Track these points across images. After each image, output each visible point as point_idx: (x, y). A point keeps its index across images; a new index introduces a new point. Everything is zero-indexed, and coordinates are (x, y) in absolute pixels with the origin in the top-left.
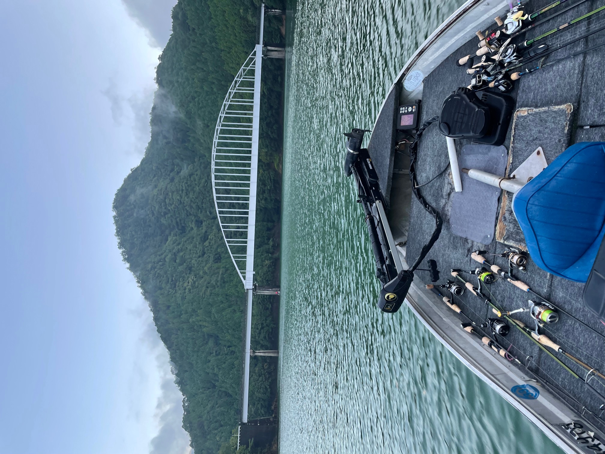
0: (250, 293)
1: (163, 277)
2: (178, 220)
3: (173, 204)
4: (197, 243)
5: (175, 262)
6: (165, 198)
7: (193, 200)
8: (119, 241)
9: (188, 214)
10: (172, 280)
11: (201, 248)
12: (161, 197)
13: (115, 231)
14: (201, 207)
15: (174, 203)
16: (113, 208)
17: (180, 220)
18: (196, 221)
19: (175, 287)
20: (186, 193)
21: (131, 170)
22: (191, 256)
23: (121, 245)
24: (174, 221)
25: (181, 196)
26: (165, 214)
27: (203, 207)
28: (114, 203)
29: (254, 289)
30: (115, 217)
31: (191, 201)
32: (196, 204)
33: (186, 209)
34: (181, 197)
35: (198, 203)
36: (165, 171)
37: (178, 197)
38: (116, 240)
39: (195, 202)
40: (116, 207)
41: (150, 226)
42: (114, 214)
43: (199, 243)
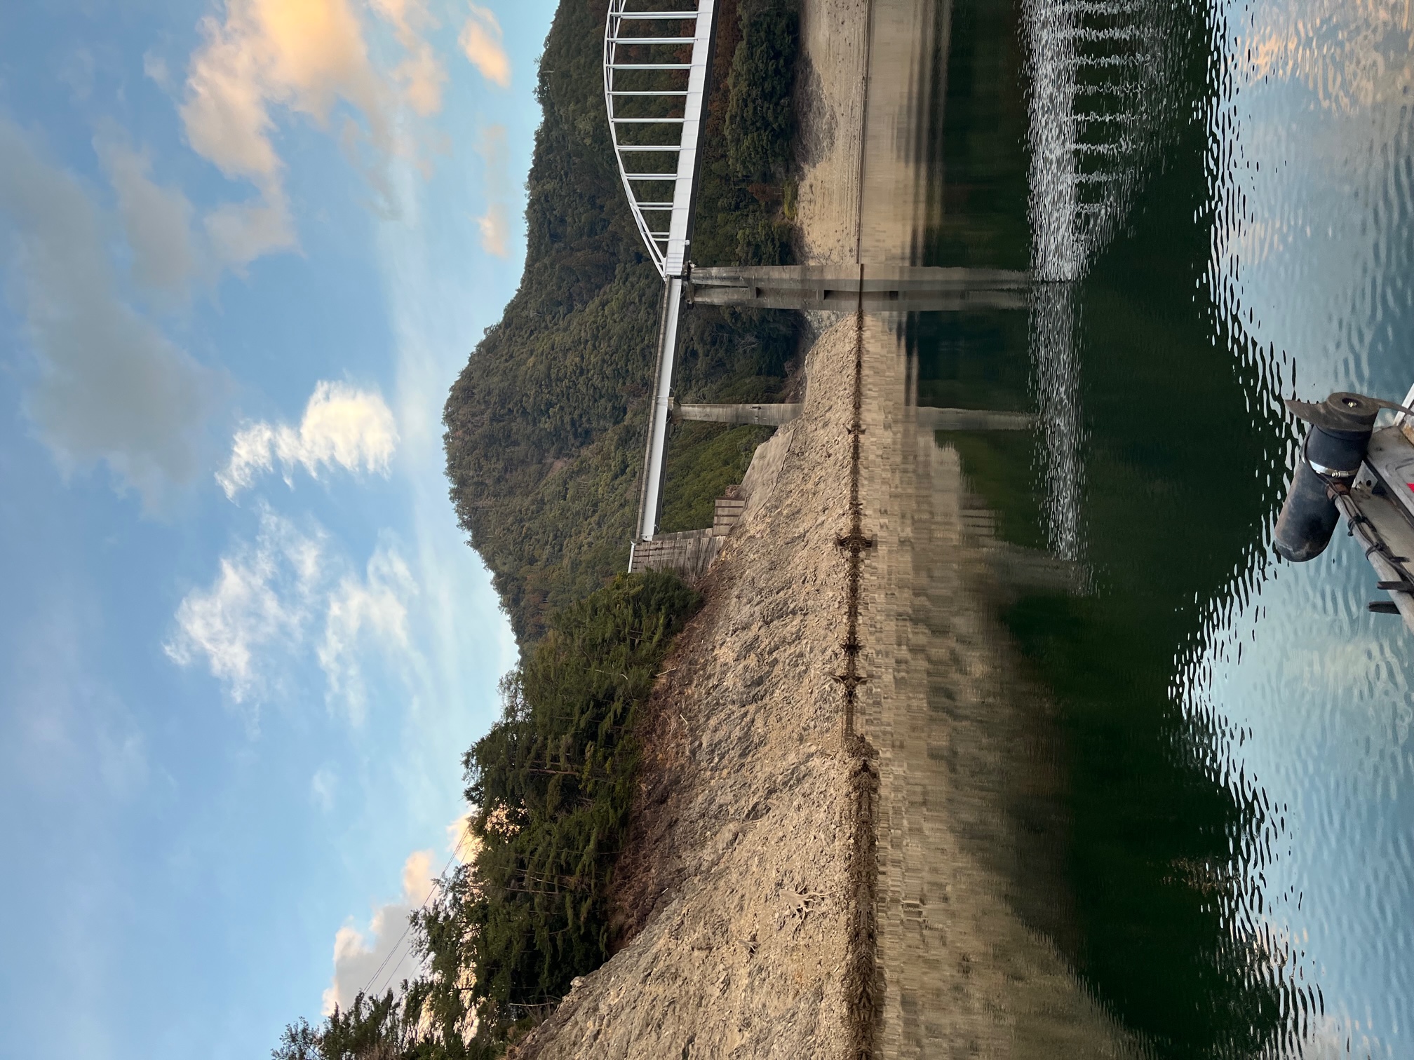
0: (678, 284)
1: (538, 534)
2: (576, 416)
3: (565, 377)
4: (613, 447)
5: (565, 499)
6: (549, 368)
7: (607, 357)
8: (452, 486)
9: (597, 396)
10: (556, 537)
11: (619, 457)
12: (542, 368)
13: (446, 465)
14: (623, 372)
15: (569, 373)
16: (444, 419)
17: (581, 416)
18: (614, 407)
19: (561, 550)
20: (594, 346)
21: (486, 330)
22: (598, 479)
23: (456, 494)
24: (567, 419)
25: (582, 356)
26: (550, 405)
27: (627, 371)
28: (446, 408)
29: (686, 277)
30: (446, 437)
31: (604, 361)
32: (614, 366)
33: (592, 385)
34: (582, 358)
35: (617, 364)
36: (554, 317)
37: (577, 359)
38: (447, 485)
39: (612, 364)
40: (449, 418)
41: (516, 443)
42: (446, 429)
43: (617, 448)
